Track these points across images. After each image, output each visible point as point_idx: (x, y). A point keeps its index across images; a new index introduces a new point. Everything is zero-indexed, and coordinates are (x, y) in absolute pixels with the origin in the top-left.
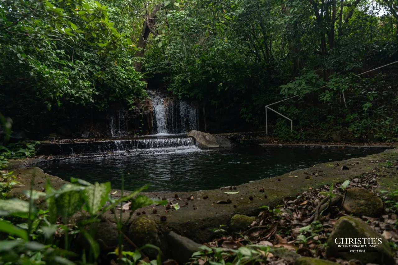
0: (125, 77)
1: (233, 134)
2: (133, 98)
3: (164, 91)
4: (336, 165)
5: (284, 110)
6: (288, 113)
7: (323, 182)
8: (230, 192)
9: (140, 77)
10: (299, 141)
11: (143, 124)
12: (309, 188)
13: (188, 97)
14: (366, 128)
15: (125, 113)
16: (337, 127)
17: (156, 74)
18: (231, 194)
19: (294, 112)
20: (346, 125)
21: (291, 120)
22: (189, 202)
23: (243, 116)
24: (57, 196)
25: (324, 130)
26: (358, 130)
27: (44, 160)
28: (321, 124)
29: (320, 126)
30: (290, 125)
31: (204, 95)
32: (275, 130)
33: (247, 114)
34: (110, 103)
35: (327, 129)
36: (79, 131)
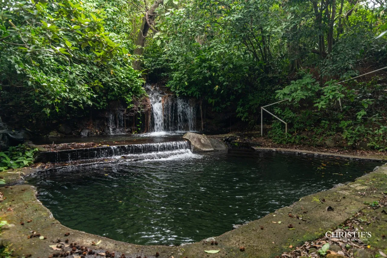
0: (124, 76)
1: (228, 136)
2: (131, 96)
3: (163, 86)
4: (322, 200)
5: (279, 113)
6: (283, 116)
8: (211, 249)
9: (139, 75)
10: (292, 145)
11: (141, 122)
12: (289, 245)
13: (186, 95)
14: (359, 136)
15: (123, 111)
16: (331, 132)
17: (155, 69)
18: (211, 254)
19: (289, 115)
20: (340, 130)
21: (286, 123)
23: (238, 115)
25: (318, 135)
26: (352, 137)
27: (41, 170)
28: (316, 128)
29: (314, 130)
30: (285, 128)
31: (201, 93)
32: (269, 132)
33: (243, 113)
34: (108, 101)
35: (321, 134)
36: (79, 129)
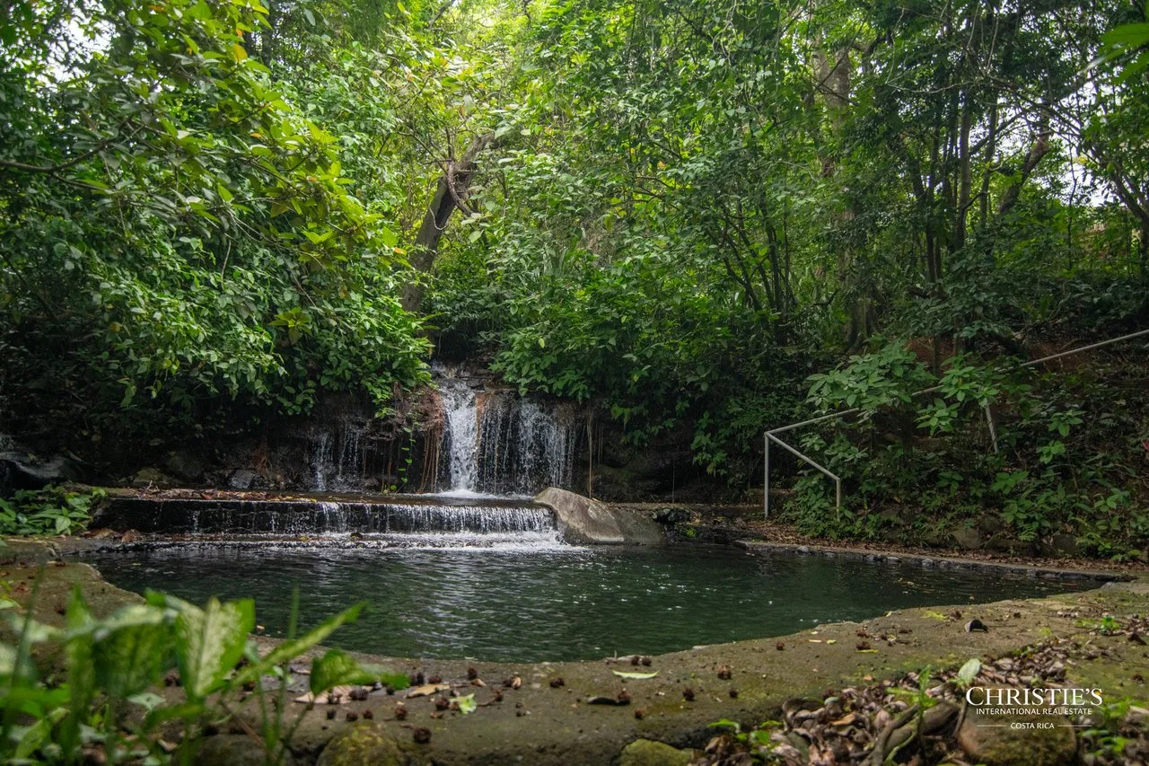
0: (372, 325)
1: (666, 508)
2: (389, 385)
3: (482, 371)
4: (953, 615)
5: (817, 448)
6: (829, 458)
7: (906, 664)
8: (631, 671)
9: (414, 325)
10: (858, 538)
11: (410, 461)
12: (863, 676)
13: (547, 390)
14: (1051, 517)
15: (361, 425)
16: (968, 508)
17: (462, 321)
18: (634, 679)
19: (846, 455)
20: (995, 502)
21: (837, 478)
22: (507, 695)
23: (698, 458)
24: (101, 634)
25: (931, 513)
26: (1029, 520)
27: (109, 544)
28: (924, 495)
29: (919, 499)
30: (833, 493)
31: (593, 389)
32: (790, 505)
33: (713, 453)
34: (321, 392)
35: (938, 512)
36: (225, 467)
